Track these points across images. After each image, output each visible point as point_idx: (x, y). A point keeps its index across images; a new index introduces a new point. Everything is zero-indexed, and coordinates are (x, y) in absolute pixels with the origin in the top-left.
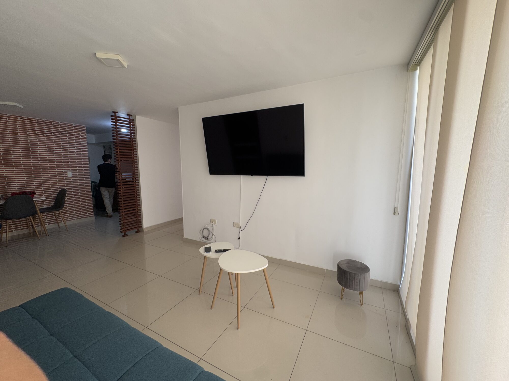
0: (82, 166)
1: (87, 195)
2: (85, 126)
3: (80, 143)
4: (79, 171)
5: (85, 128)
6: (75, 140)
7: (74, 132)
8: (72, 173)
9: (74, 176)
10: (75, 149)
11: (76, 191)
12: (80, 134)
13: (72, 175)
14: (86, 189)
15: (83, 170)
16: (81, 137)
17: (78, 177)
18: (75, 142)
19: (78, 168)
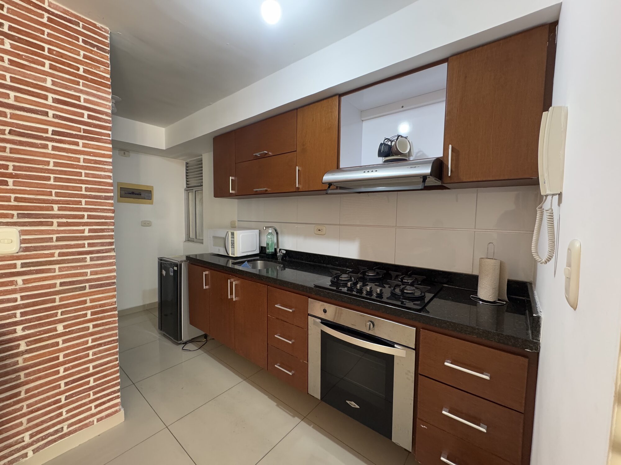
0: (80, 203)
1: (94, 326)
2: (106, 31)
3: (78, 98)
4: (59, 224)
5: (106, 38)
6: (49, 79)
7: (45, 37)
8: (22, 233)
9: (35, 249)
10: (50, 119)
11: (40, 318)
12: (81, 58)
13: (23, 241)
14: (92, 301)
15: (86, 220)
16: (81, 72)
17: (57, 252)
18: (49, 84)
19: (59, 209)
